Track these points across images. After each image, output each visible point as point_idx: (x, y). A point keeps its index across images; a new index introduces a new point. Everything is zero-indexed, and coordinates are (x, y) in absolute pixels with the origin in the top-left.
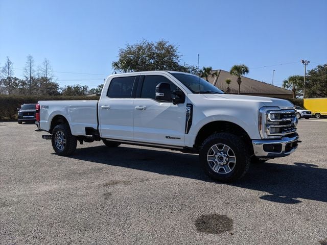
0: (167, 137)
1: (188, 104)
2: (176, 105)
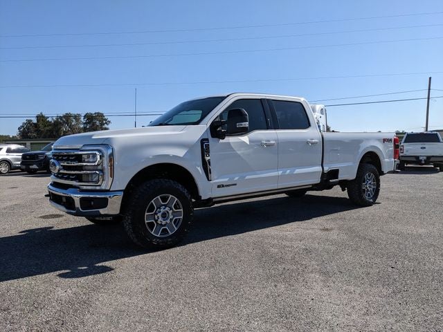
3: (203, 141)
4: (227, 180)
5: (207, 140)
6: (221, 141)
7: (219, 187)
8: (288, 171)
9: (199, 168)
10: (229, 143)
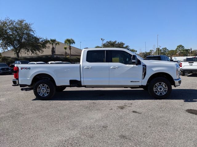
0: (131, 82)
1: (143, 65)
2: (137, 66)
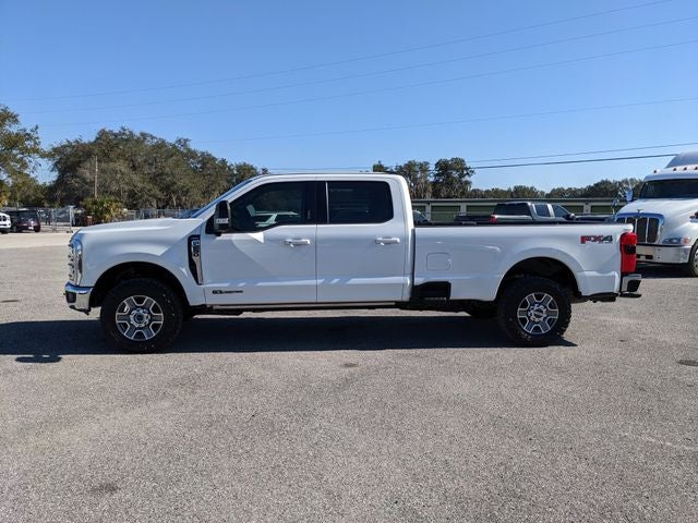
3: (193, 239)
4: (227, 285)
5: (198, 237)
6: (218, 238)
7: (215, 292)
8: (336, 280)
9: (184, 270)
10: (231, 241)
